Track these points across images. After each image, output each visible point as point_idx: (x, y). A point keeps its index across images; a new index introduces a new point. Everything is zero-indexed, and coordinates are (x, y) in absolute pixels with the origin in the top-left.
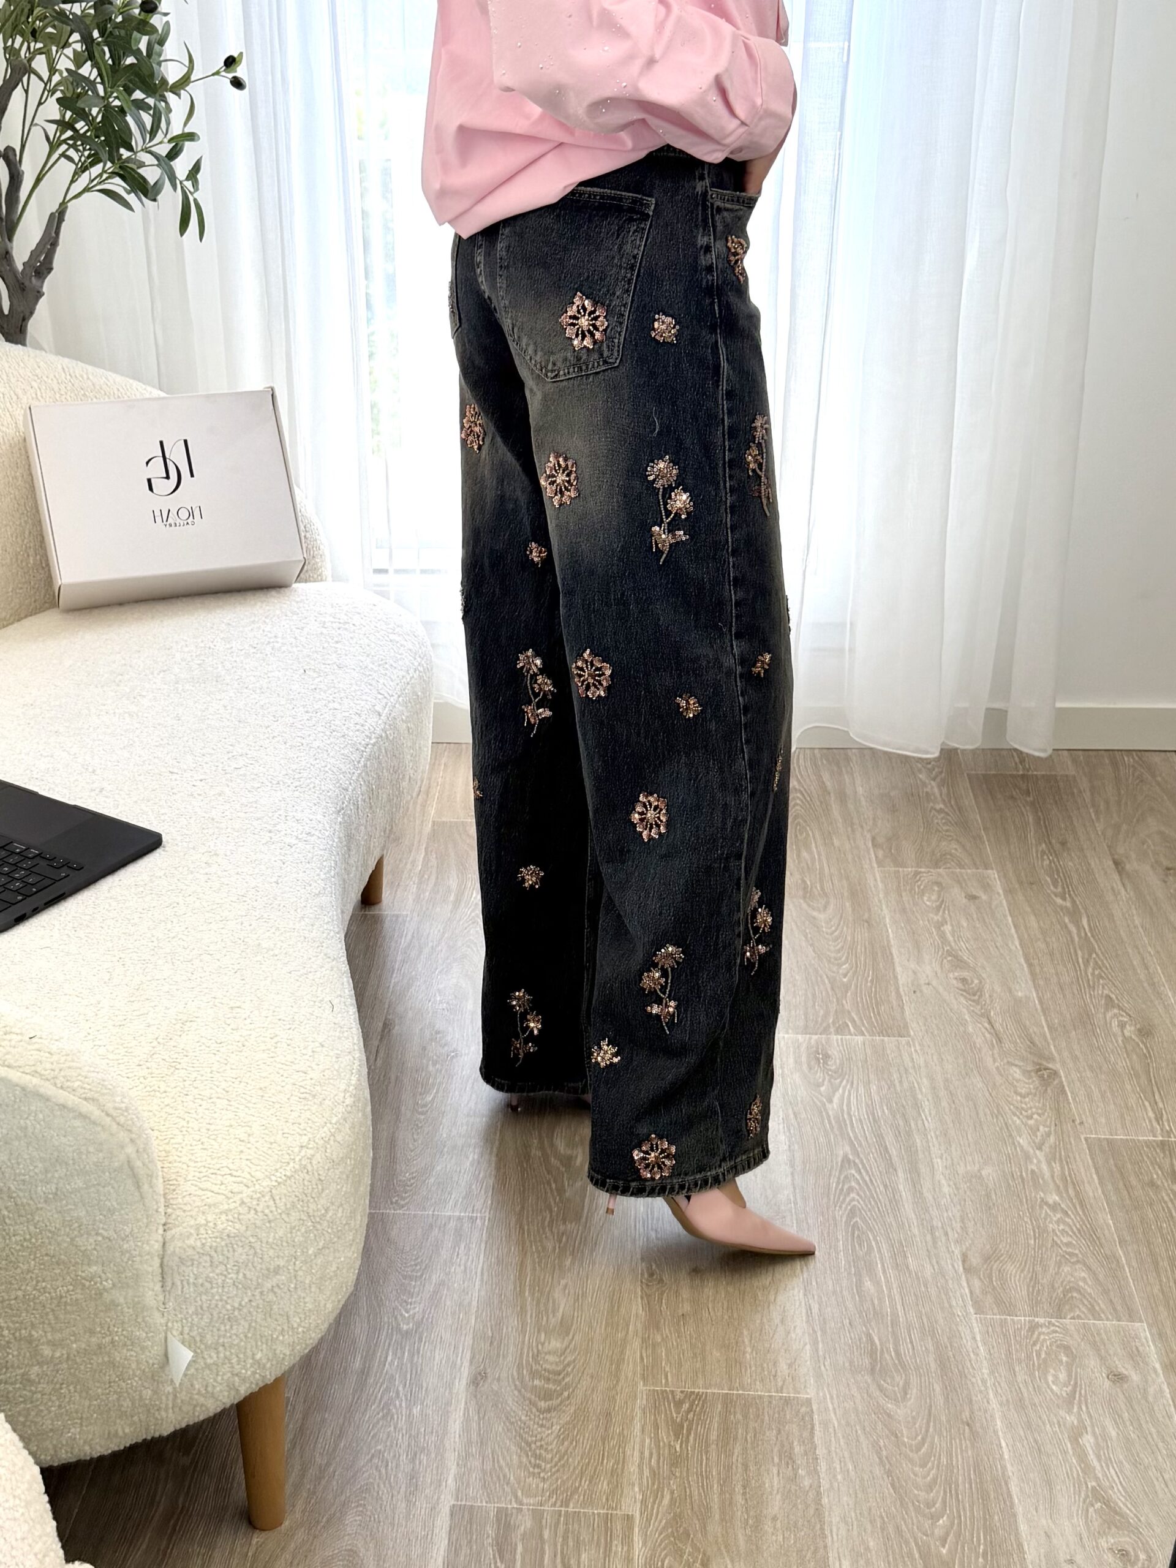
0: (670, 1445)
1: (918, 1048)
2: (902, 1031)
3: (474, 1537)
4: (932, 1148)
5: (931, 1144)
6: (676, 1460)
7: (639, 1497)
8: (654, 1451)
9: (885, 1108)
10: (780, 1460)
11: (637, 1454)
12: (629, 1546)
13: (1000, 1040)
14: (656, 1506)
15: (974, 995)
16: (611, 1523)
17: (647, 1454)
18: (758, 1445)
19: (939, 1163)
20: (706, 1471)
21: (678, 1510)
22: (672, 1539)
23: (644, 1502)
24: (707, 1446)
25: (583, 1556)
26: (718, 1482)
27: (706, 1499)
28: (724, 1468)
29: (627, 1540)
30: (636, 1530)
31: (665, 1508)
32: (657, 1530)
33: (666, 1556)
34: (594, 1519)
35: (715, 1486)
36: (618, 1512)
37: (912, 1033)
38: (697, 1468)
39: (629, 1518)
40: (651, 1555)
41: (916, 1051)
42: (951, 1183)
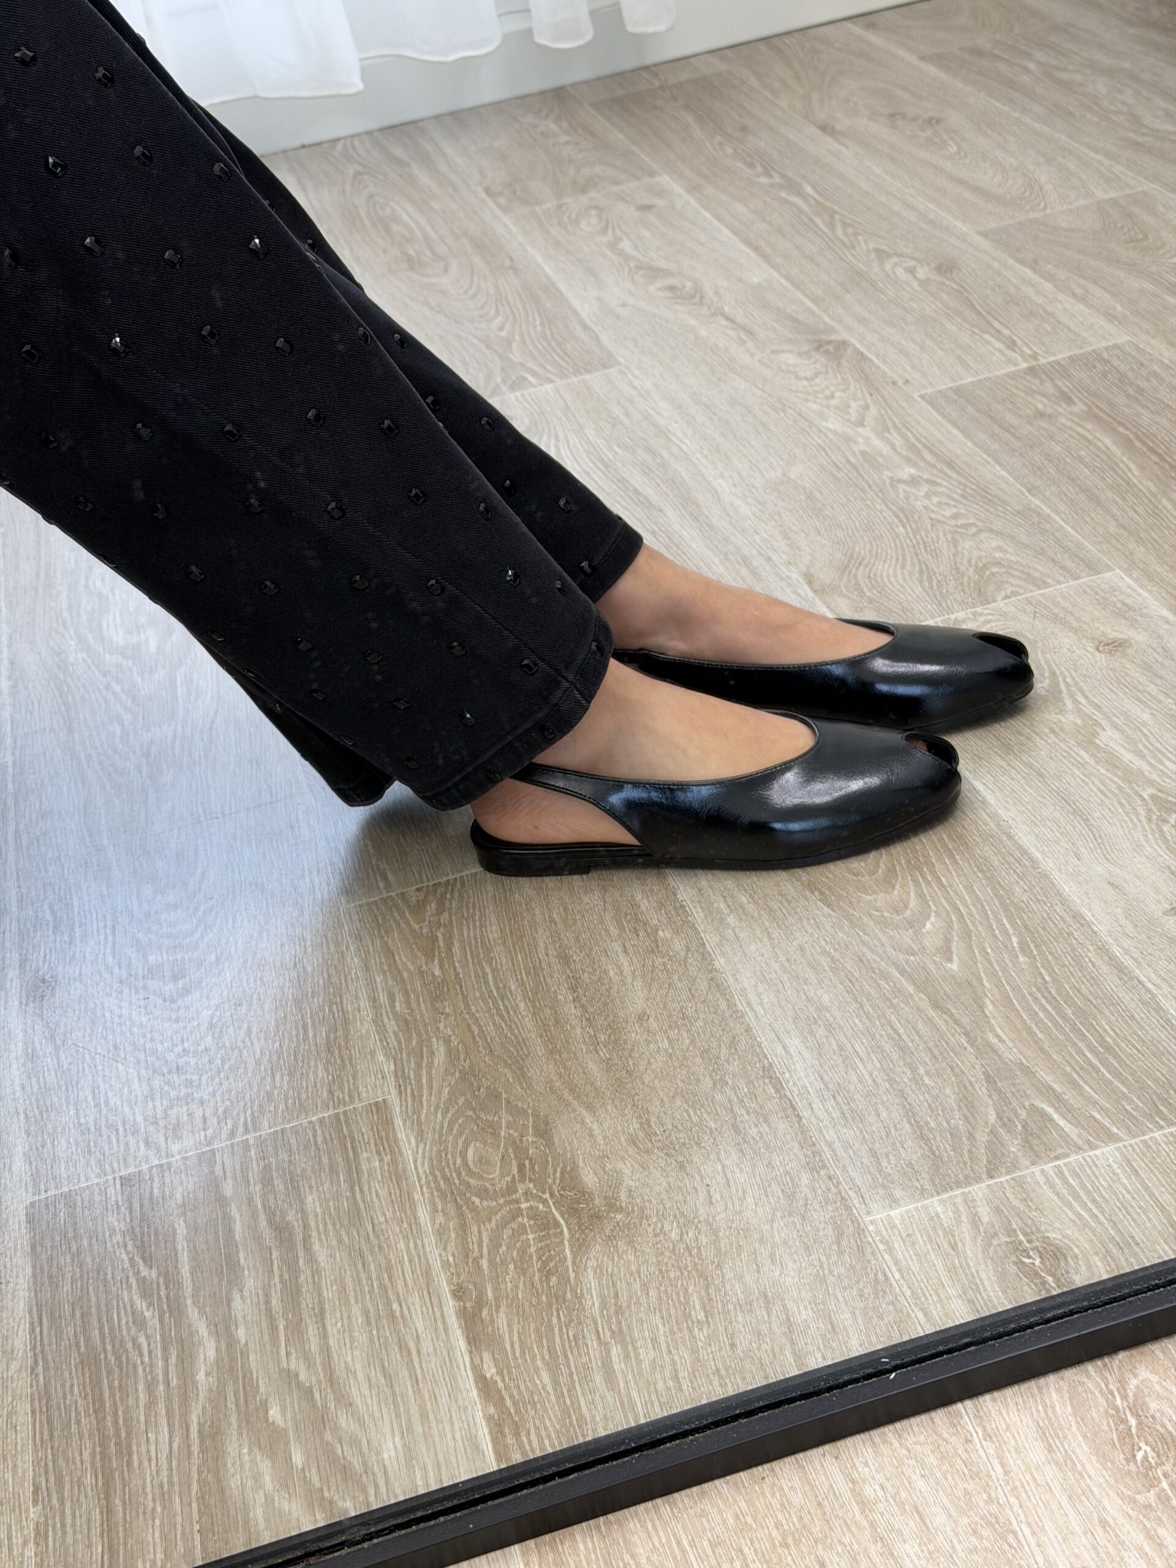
0: (421, 973)
1: (636, 372)
2: (607, 361)
3: (85, 1242)
4: (704, 471)
5: (701, 468)
6: (438, 992)
7: (389, 1067)
8: (396, 990)
9: (616, 449)
10: (622, 929)
11: (364, 1003)
12: (392, 1152)
13: (750, 333)
14: (424, 1072)
15: (693, 297)
16: (348, 1125)
17: (383, 998)
18: (575, 920)
19: (723, 486)
20: (498, 989)
21: (467, 1064)
22: (470, 1113)
23: (400, 1074)
24: (488, 951)
25: (310, 1199)
26: (525, 996)
27: (510, 1028)
28: (528, 973)
29: (387, 1143)
30: (398, 1122)
31: (442, 1070)
32: (437, 1107)
33: (467, 1145)
34: (315, 1131)
35: (522, 1005)
36: (358, 1105)
37: (621, 360)
38: (480, 989)
39: (380, 1108)
40: (439, 1151)
41: (636, 377)
42: (750, 500)
